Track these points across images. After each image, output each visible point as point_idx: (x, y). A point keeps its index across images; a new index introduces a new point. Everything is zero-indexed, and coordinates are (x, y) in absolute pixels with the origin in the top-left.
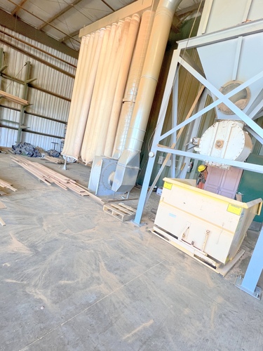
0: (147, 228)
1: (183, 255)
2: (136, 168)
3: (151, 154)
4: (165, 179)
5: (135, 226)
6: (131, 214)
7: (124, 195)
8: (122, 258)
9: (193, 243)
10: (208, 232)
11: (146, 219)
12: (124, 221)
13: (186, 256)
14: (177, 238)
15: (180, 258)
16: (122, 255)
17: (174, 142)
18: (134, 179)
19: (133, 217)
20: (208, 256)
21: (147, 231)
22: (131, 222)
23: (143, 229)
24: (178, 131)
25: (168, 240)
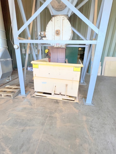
0: (31, 95)
1: (57, 102)
2: (8, 59)
3: (16, 46)
5: (23, 98)
6: (17, 91)
7: (8, 78)
8: (23, 131)
9: (60, 93)
10: (67, 85)
11: (28, 88)
12: (14, 98)
13: (58, 101)
14: (50, 94)
16: (22, 128)
18: (11, 66)
19: (20, 92)
20: (70, 97)
21: (32, 97)
22: (19, 96)
23: (29, 97)
25: (46, 97)
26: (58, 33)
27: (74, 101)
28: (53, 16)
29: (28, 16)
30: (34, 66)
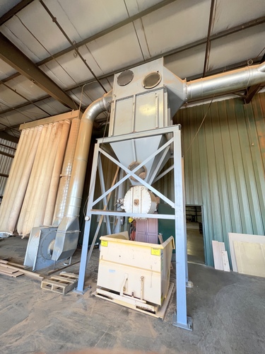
0: (91, 292)
1: (126, 311)
2: (76, 231)
3: (87, 218)
4: (101, 238)
5: (78, 295)
6: (72, 282)
7: (67, 261)
8: (62, 347)
9: (133, 295)
10: (143, 279)
11: (89, 282)
12: (65, 293)
13: (130, 310)
14: (118, 293)
15: (125, 316)
16: (62, 344)
17: (106, 205)
18: (76, 241)
19: (76, 285)
20: (148, 303)
21: (91, 297)
22: (74, 292)
23: (87, 295)
24: (107, 196)
25: (112, 299)
26: (136, 203)
27: (154, 313)
28: (132, 186)
29: (108, 187)
30: (102, 243)
